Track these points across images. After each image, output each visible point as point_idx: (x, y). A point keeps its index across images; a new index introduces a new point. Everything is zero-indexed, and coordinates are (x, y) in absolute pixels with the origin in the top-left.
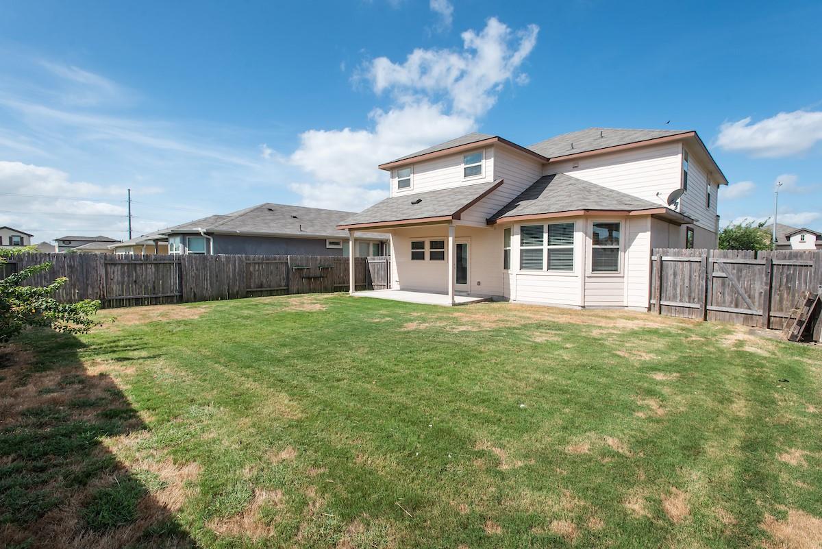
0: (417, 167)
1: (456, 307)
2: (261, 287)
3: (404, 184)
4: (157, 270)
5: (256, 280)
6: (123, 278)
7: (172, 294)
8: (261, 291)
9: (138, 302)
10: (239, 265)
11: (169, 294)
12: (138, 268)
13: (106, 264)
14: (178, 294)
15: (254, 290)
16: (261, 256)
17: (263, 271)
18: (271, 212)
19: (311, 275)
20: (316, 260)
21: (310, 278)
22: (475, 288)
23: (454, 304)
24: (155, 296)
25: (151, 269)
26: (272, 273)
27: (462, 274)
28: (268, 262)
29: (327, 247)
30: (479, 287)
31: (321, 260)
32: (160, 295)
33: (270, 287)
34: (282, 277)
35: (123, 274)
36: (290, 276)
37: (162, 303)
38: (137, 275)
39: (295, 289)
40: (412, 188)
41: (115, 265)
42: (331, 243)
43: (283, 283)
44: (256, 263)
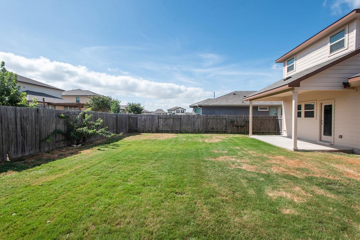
0: (298, 56)
1: (297, 152)
2: (213, 129)
3: (290, 69)
4: (173, 121)
5: (211, 126)
6: (163, 123)
7: (178, 130)
8: (213, 131)
9: (167, 132)
10: (203, 119)
11: (176, 130)
12: (168, 120)
13: (158, 118)
14: (179, 130)
15: (210, 130)
16: (213, 115)
17: (214, 122)
18: (235, 95)
19: (239, 125)
20: (242, 117)
21: (238, 126)
22: (338, 141)
23: (296, 150)
24: (172, 130)
25: (172, 120)
26: (218, 123)
27: (328, 129)
28: (216, 118)
29: (258, 111)
30: (341, 139)
31: (245, 118)
32: (174, 130)
33: (217, 130)
34: (223, 125)
35: (163, 122)
36: (227, 125)
37: (175, 133)
38: (167, 122)
39: (230, 131)
40: (295, 71)
41: (161, 118)
42: (261, 109)
43: (224, 128)
44: (211, 118)
